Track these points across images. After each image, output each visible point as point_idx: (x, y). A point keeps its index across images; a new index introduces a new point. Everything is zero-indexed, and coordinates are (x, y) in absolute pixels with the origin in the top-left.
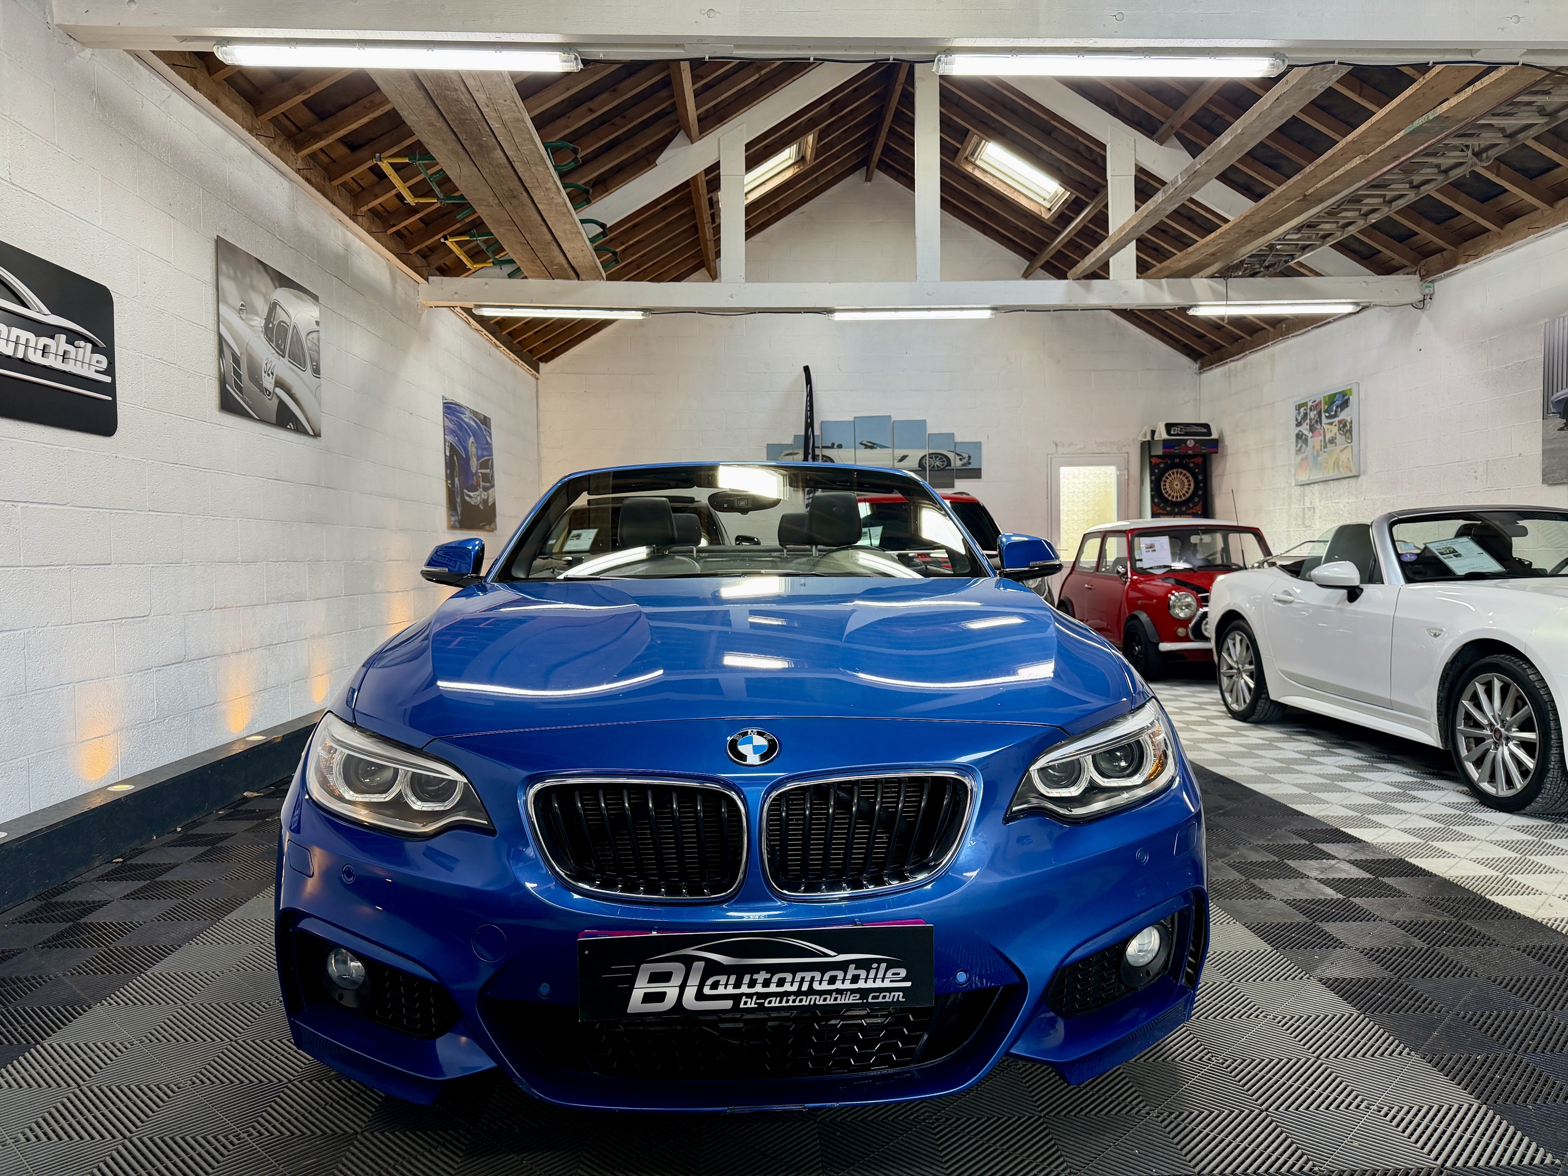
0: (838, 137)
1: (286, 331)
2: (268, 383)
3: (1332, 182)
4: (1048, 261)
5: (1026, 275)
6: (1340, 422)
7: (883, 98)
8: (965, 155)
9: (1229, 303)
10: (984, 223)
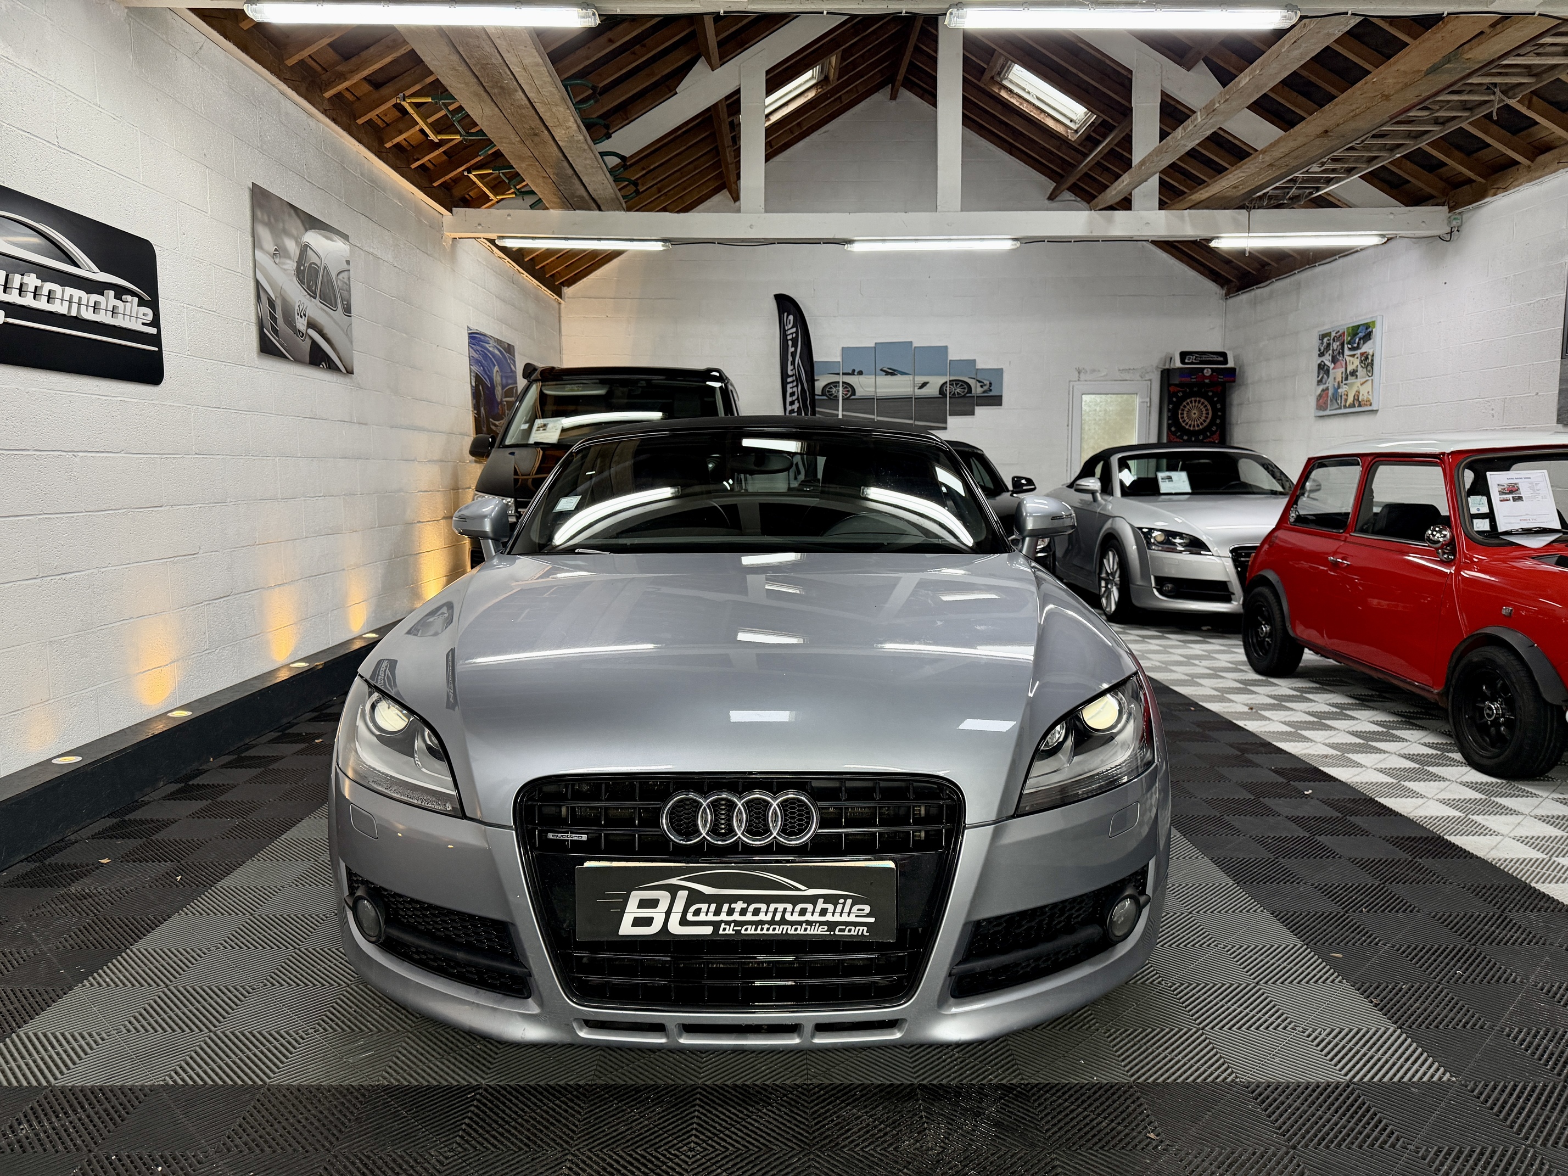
0: (862, 56)
1: (317, 272)
2: (301, 324)
4: (1075, 184)
5: (1051, 198)
6: (1362, 354)
8: (993, 74)
9: (1250, 235)
10: (1011, 144)
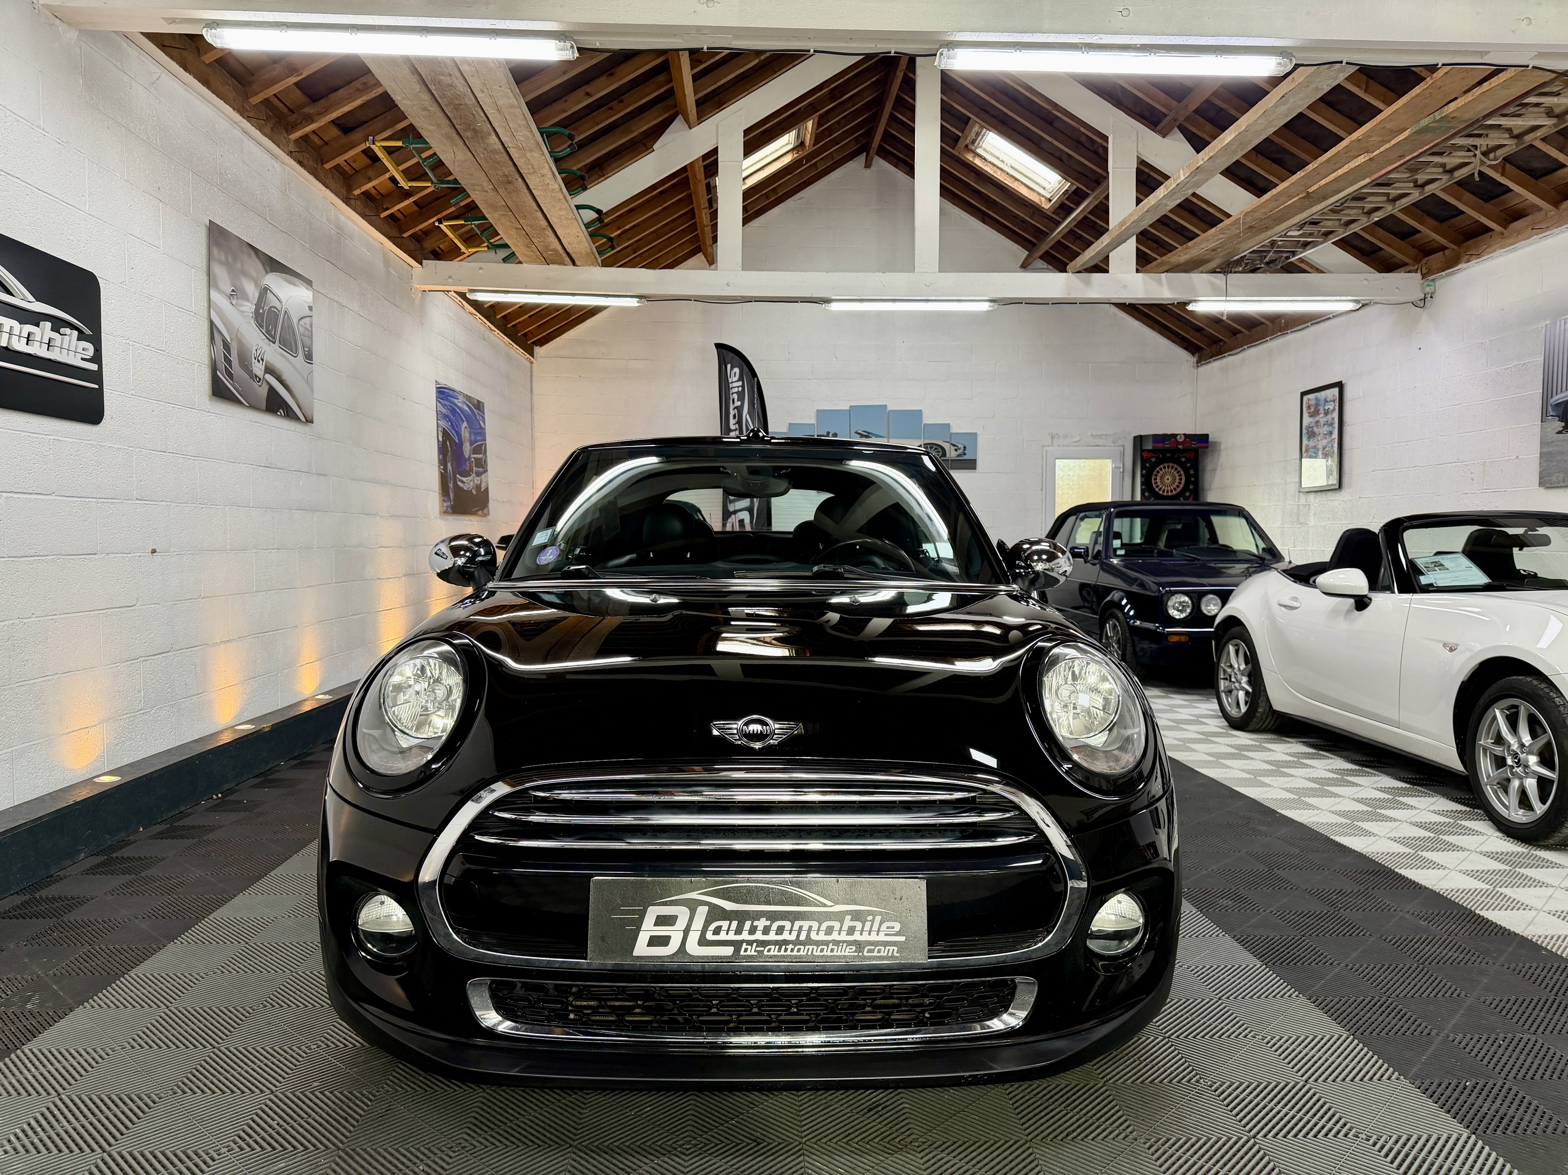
0: (838, 122)
1: (277, 316)
2: (258, 369)
3: (1336, 179)
4: (1047, 252)
5: (1025, 266)
7: (884, 84)
8: (968, 141)
9: (1228, 298)
10: (984, 212)
